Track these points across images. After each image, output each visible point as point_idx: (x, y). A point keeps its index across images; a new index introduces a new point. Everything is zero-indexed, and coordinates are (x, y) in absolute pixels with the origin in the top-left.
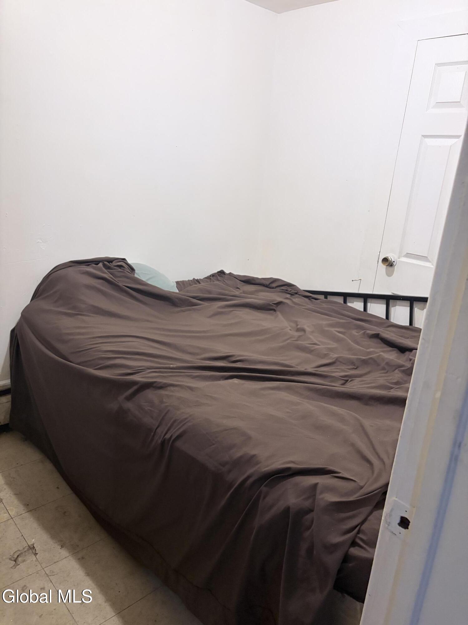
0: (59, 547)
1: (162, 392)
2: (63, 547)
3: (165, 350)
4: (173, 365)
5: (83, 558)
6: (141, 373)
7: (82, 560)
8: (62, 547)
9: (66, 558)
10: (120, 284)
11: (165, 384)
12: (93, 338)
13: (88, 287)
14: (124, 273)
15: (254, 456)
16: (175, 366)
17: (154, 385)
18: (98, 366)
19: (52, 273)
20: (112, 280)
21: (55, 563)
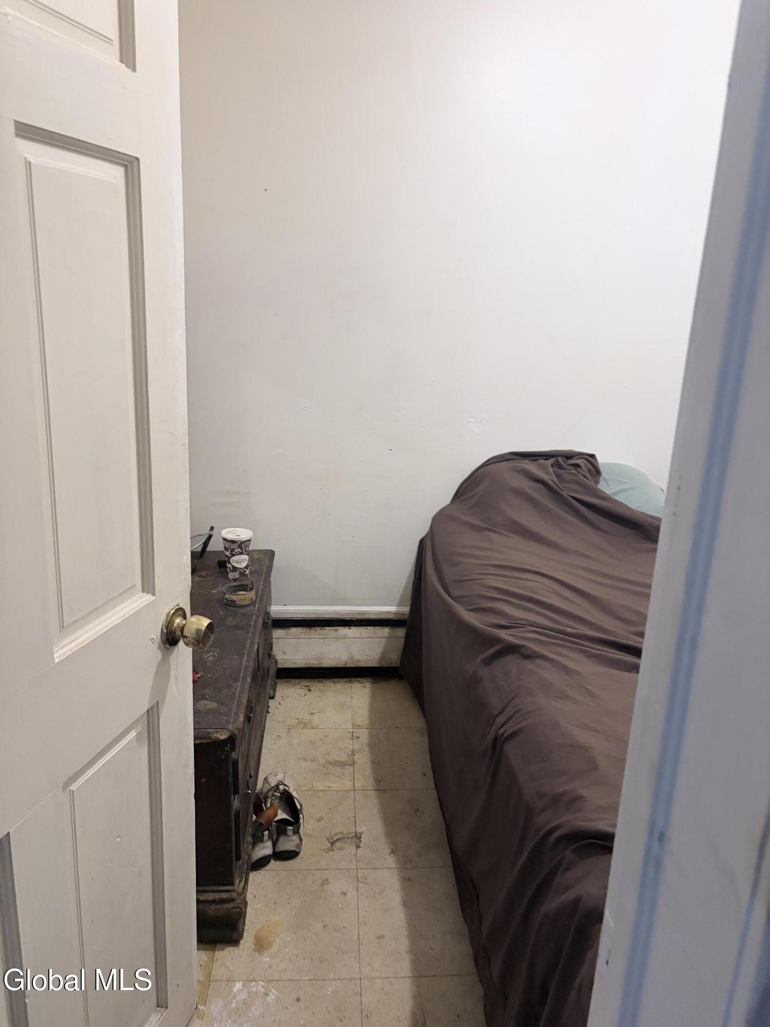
0: (389, 851)
1: (528, 665)
2: (394, 854)
3: (579, 605)
4: (571, 629)
5: (409, 879)
6: (517, 629)
7: (407, 881)
8: (392, 852)
9: (389, 868)
10: (565, 494)
11: (535, 652)
12: (488, 565)
13: (517, 492)
14: (577, 476)
15: (580, 798)
16: (573, 631)
17: (521, 650)
18: (475, 605)
19: (485, 466)
20: (554, 486)
21: (374, 868)
